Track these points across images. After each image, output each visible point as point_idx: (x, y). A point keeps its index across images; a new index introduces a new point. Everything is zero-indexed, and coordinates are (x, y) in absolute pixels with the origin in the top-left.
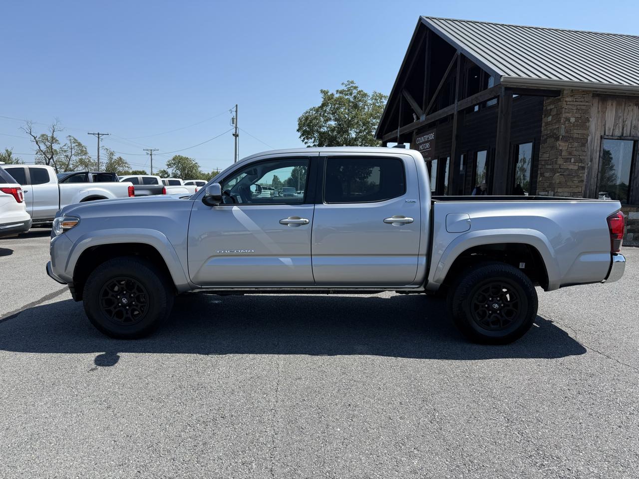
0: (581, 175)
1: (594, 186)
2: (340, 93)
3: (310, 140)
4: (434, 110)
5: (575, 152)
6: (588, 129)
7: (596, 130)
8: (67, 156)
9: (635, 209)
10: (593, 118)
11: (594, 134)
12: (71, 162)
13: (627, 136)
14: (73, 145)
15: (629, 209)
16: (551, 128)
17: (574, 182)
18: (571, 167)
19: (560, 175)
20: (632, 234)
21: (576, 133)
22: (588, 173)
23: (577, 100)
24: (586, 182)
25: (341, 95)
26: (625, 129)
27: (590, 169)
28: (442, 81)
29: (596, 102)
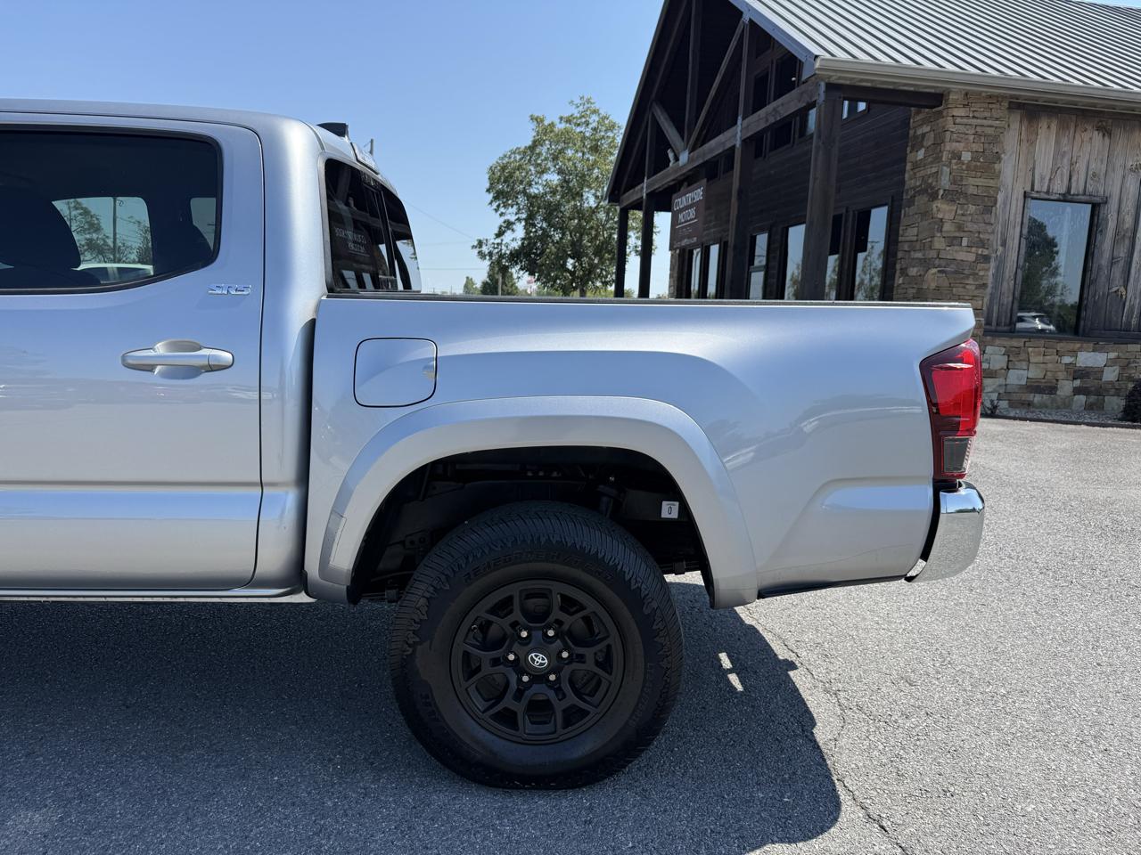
0: (981, 273)
1: (1008, 297)
2: (567, 122)
3: (510, 210)
4: (703, 140)
5: (969, 224)
6: (998, 177)
7: (1015, 179)
9: (1092, 345)
10: (1008, 154)
11: (1010, 187)
13: (1078, 195)
14: (74, 213)
15: (1078, 345)
16: (922, 173)
17: (968, 287)
18: (962, 256)
19: (939, 271)
20: (1082, 398)
21: (973, 184)
22: (998, 268)
23: (976, 114)
24: (992, 288)
25: (568, 125)
26: (1074, 179)
27: (1001, 262)
28: (716, 81)
29: (1015, 120)
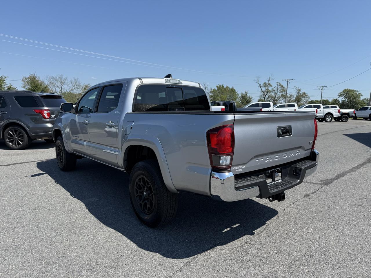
8: (275, 93)
12: (277, 96)
14: (279, 87)
